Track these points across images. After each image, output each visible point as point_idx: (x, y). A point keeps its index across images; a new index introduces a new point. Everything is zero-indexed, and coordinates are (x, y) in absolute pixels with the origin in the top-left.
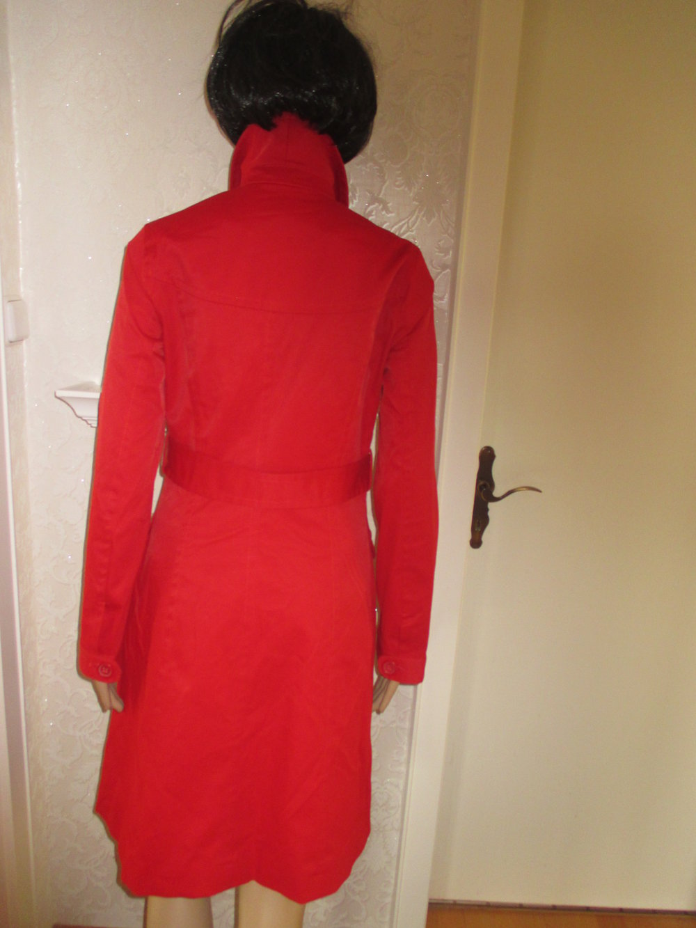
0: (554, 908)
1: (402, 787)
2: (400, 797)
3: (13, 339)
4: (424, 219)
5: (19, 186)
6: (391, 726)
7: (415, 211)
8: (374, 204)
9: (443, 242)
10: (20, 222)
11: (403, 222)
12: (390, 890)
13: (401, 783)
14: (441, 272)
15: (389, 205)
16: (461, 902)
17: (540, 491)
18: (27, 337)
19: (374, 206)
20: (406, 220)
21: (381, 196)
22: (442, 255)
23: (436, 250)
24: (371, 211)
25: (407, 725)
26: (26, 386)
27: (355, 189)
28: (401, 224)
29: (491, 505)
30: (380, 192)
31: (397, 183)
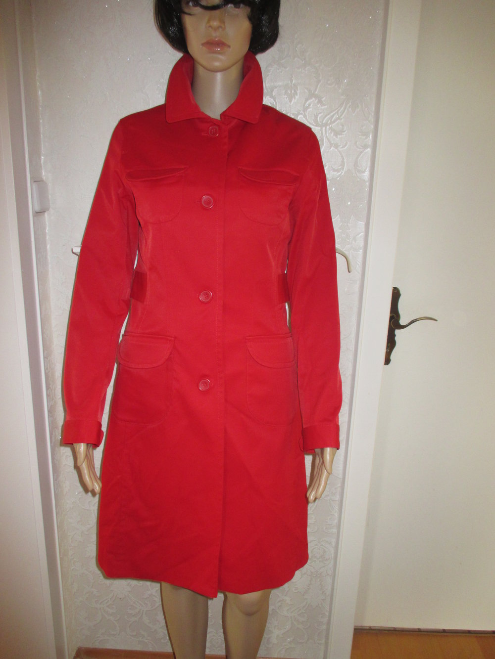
0: (444, 631)
1: (334, 545)
2: (333, 551)
3: (38, 211)
4: (350, 109)
5: (40, 93)
6: (325, 499)
7: (343, 103)
8: (312, 99)
9: (364, 127)
10: (41, 121)
11: (334, 112)
12: (325, 620)
13: (333, 541)
14: (364, 151)
15: (323, 99)
16: (374, 628)
17: (436, 320)
18: (48, 209)
19: (312, 100)
20: (337, 111)
21: (316, 93)
22: (364, 137)
23: (360, 134)
24: (309, 105)
25: (337, 497)
26: (48, 247)
27: (297, 88)
28: (332, 114)
29: (397, 332)
30: (316, 90)
31: (329, 82)
